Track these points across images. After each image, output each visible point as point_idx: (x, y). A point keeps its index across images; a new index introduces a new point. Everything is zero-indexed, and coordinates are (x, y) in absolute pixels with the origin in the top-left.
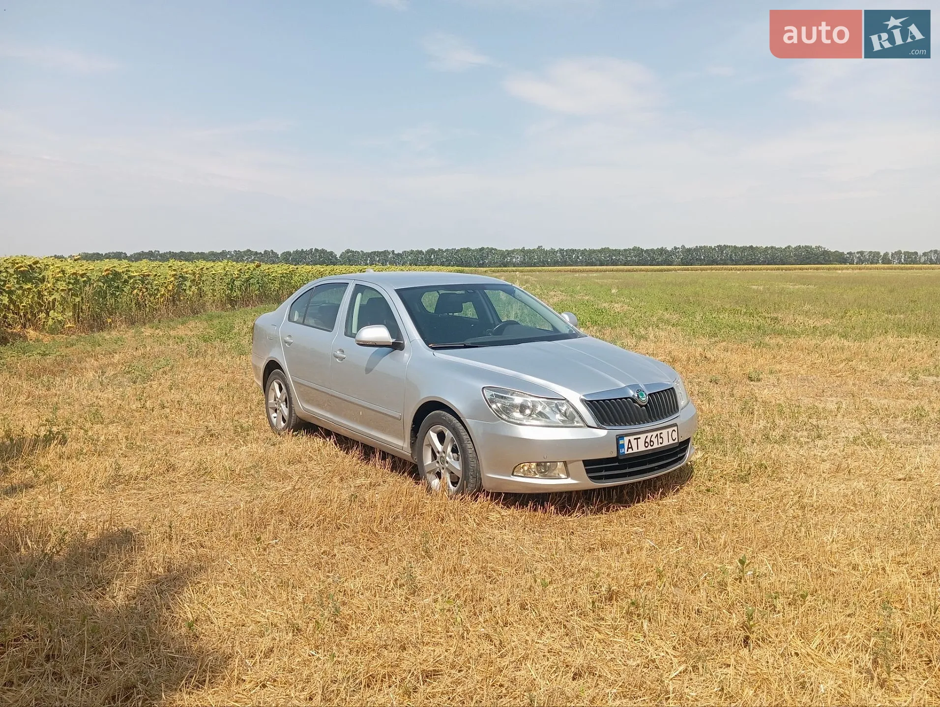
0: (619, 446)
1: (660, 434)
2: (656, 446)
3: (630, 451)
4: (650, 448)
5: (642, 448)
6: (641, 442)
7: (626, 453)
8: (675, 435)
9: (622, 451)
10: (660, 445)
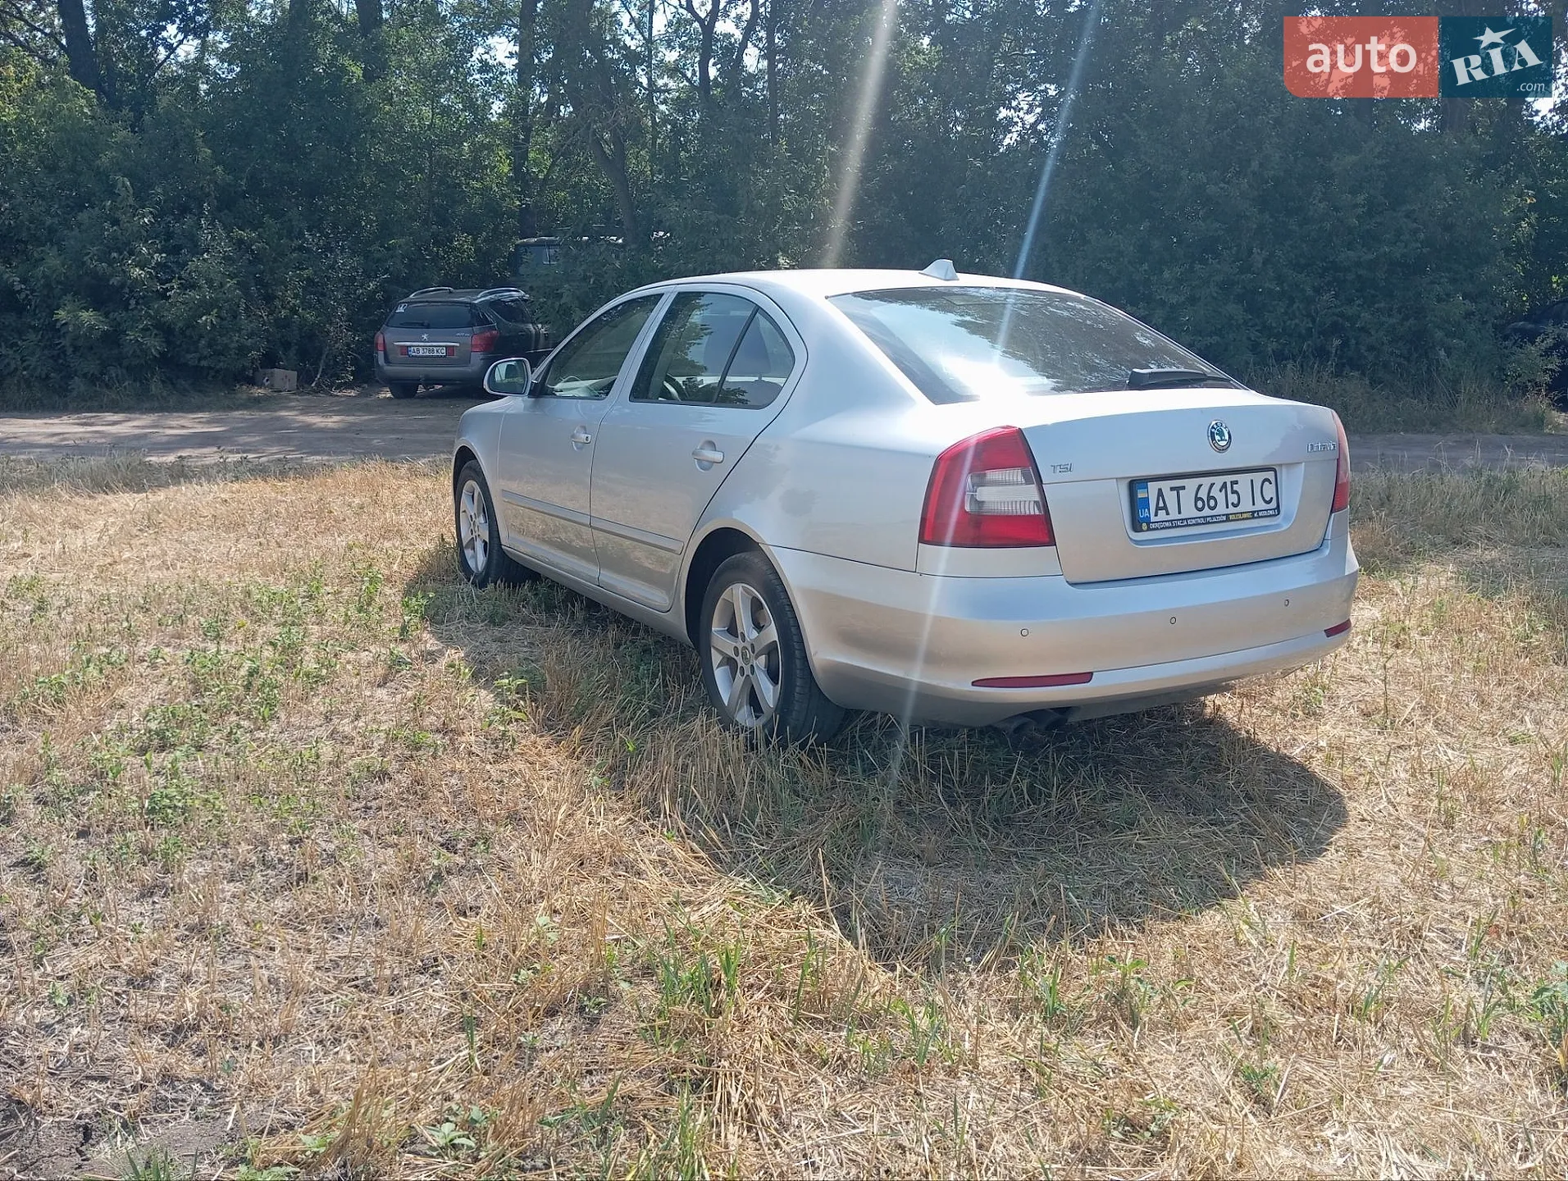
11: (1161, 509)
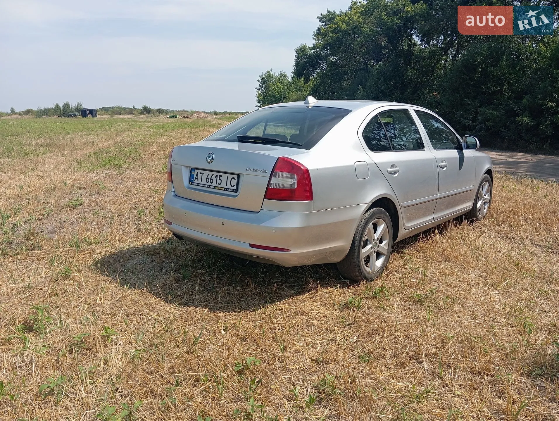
11: (197, 179)
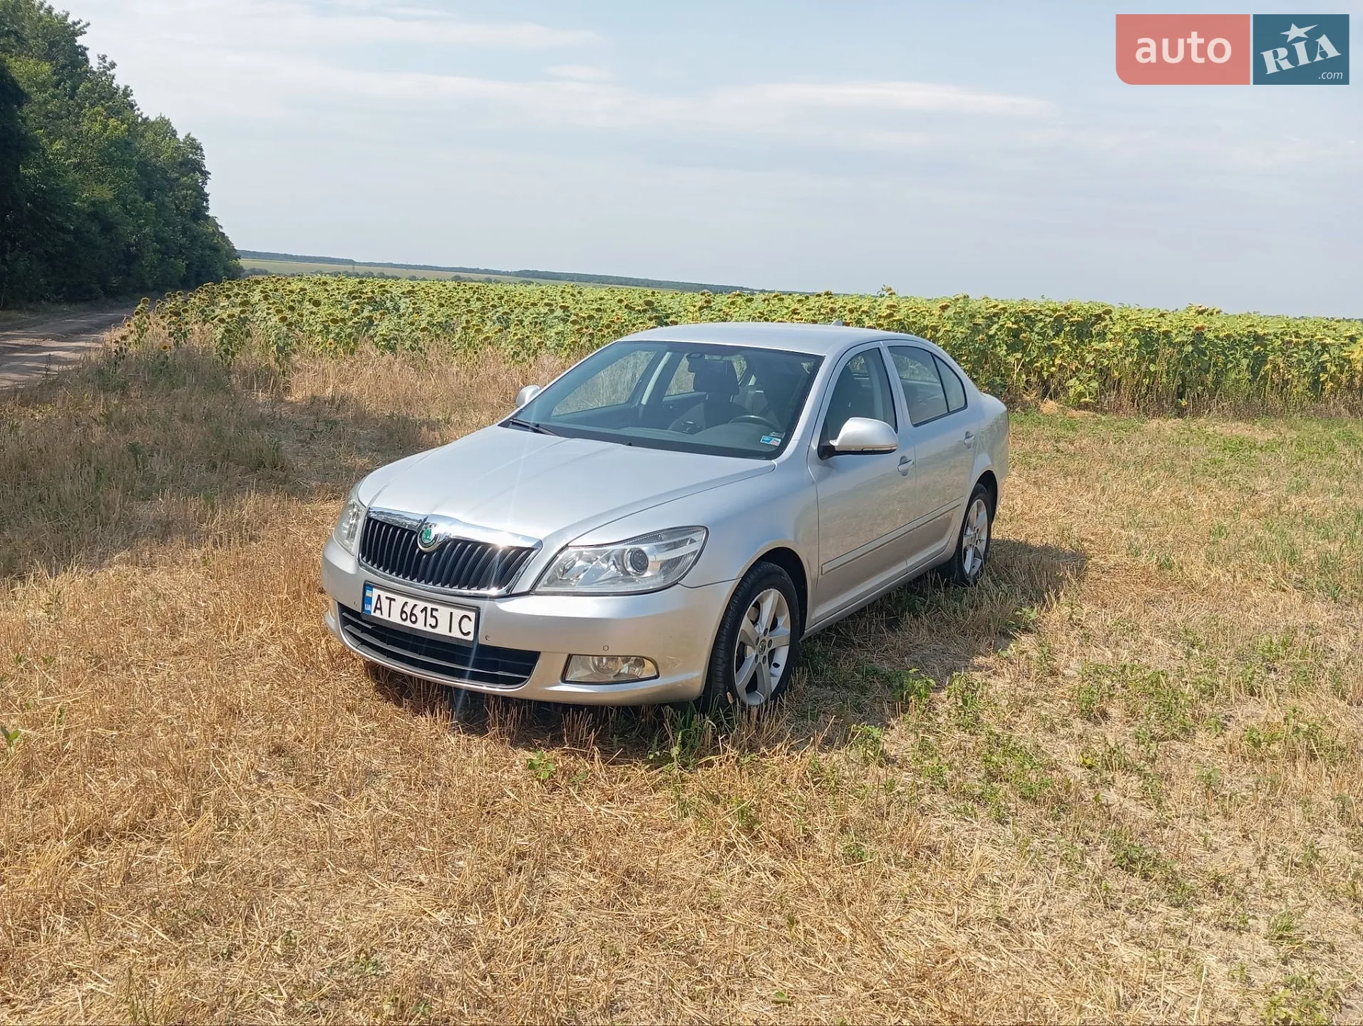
0: (366, 600)
1: (432, 609)
2: (419, 626)
3: (378, 614)
4: (408, 624)
5: (396, 618)
6: (397, 607)
7: (373, 614)
8: (469, 626)
9: (367, 608)
10: (428, 629)
